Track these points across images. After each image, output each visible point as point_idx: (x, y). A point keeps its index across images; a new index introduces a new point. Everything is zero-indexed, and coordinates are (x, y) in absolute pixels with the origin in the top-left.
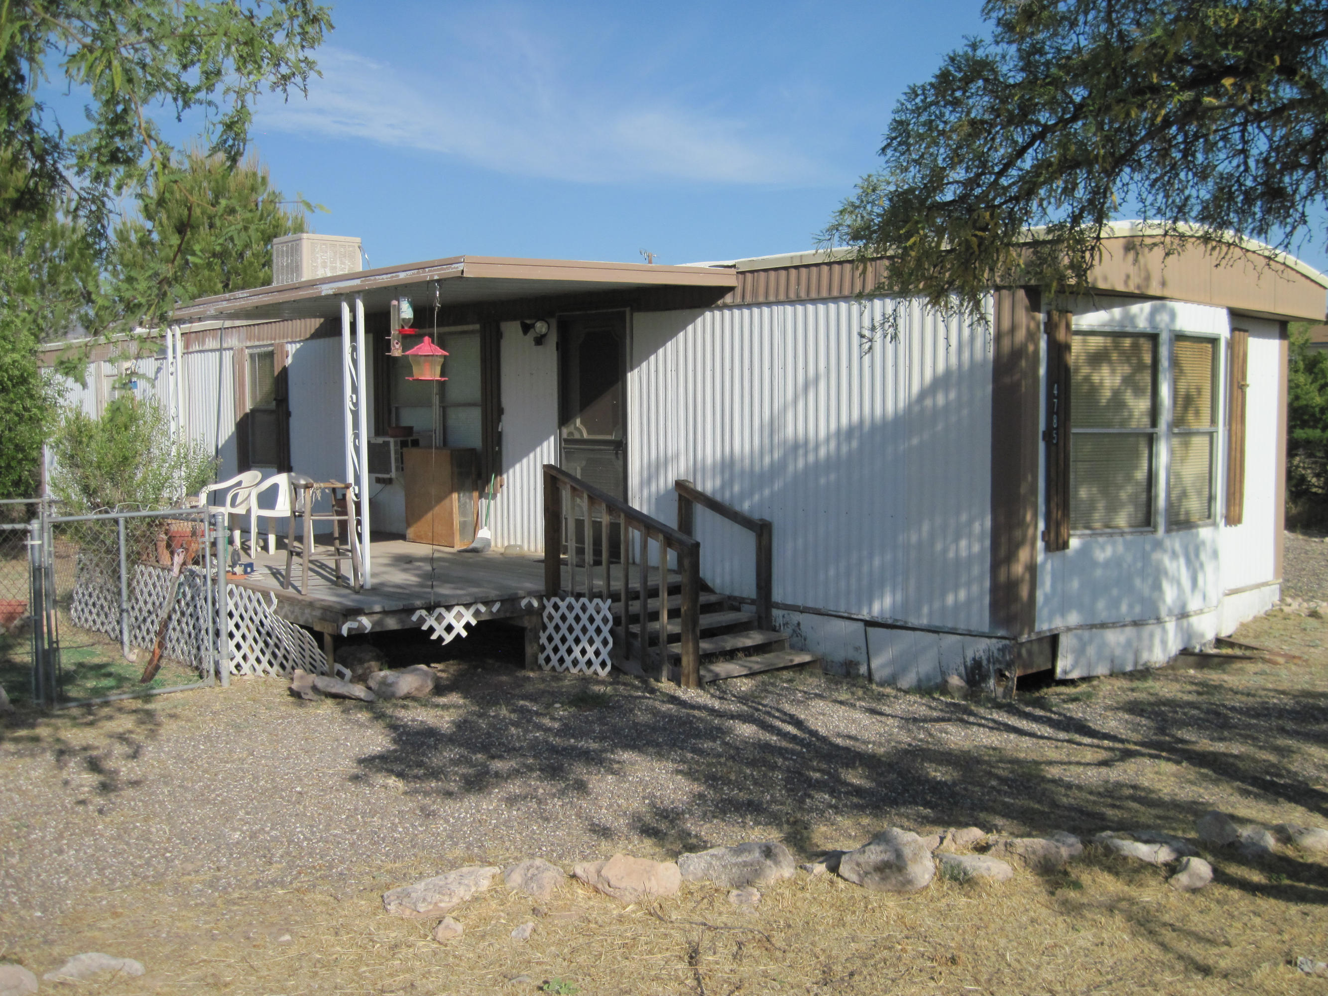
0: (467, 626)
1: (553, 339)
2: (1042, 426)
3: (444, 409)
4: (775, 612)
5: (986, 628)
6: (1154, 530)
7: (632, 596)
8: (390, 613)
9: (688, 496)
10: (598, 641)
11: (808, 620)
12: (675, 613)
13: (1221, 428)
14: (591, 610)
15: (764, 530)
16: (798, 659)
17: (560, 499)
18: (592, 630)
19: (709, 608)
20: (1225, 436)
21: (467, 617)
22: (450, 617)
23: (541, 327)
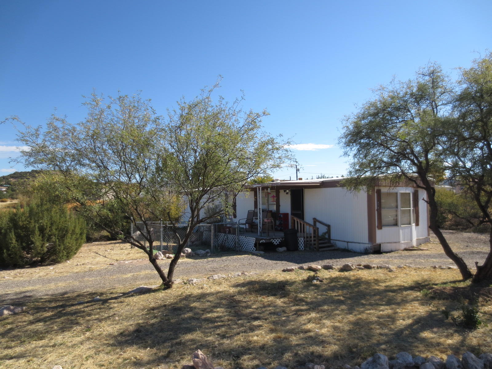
0: (279, 242)
1: (290, 193)
2: (376, 208)
3: (268, 205)
4: (331, 241)
5: (368, 242)
6: (398, 226)
7: (307, 237)
8: (268, 239)
9: (315, 220)
10: (301, 245)
11: (337, 242)
12: (314, 240)
13: (412, 208)
14: (300, 239)
15: (329, 226)
16: (336, 248)
17: (295, 220)
18: (300, 243)
19: (320, 240)
20: (413, 210)
21: (279, 240)
22: (276, 241)
23: (287, 191)
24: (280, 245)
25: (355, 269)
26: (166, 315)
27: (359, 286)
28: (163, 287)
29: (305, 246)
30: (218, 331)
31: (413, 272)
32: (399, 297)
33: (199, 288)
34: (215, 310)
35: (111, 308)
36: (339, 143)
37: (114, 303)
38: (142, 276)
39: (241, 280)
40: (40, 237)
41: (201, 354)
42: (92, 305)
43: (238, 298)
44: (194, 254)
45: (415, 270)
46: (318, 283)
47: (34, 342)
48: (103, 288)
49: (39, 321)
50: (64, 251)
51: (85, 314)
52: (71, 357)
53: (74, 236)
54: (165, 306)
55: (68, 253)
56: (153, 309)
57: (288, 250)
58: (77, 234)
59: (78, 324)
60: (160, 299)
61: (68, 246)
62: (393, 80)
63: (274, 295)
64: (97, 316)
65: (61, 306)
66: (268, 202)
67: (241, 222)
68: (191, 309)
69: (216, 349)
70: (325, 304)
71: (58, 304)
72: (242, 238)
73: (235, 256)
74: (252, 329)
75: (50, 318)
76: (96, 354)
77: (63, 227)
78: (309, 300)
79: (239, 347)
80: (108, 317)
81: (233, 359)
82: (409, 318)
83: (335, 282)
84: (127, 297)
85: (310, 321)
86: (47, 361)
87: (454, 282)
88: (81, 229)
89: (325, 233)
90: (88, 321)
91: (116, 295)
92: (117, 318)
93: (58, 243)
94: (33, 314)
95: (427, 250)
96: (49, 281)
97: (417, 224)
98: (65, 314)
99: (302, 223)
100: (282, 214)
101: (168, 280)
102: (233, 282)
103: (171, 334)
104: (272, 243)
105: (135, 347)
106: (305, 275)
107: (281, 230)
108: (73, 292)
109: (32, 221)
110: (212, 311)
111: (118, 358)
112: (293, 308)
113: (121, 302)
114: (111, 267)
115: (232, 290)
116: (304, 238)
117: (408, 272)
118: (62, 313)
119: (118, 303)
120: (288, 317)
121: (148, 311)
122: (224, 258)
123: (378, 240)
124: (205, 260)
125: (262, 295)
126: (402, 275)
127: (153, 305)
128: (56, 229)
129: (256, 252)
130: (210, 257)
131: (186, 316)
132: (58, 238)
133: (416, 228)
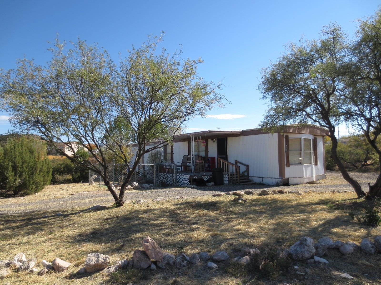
0: (208, 178)
1: (216, 141)
2: (285, 150)
3: (199, 152)
4: (250, 178)
5: (278, 177)
6: (302, 165)
7: (231, 175)
8: (199, 176)
9: (237, 162)
10: (226, 180)
11: (254, 178)
12: (237, 177)
13: (312, 151)
14: (225, 176)
15: (247, 166)
16: (253, 183)
17: (221, 161)
18: (225, 179)
19: (241, 177)
20: (313, 152)
21: (209, 177)
22: (206, 177)
23: (214, 140)
24: (209, 181)
25: (271, 194)
26: (118, 223)
27: (276, 203)
28: (115, 205)
29: (229, 181)
30: (163, 232)
31: (317, 195)
32: (309, 209)
33: (145, 206)
34: (159, 219)
35: (71, 220)
36: (259, 89)
37: (74, 216)
38: (98, 201)
39: (180, 201)
40: (13, 173)
41: (151, 240)
42: (54, 218)
43: (178, 211)
44: (140, 187)
45: (318, 193)
46: (243, 202)
47: (2, 242)
48: (66, 208)
49: (8, 228)
50: (33, 185)
51: (48, 224)
52: (34, 251)
53: (41, 174)
54: (117, 217)
55: (37, 187)
56: (107, 219)
57: (216, 184)
58: (44, 171)
59: (42, 230)
60: (113, 213)
61: (36, 181)
62: (302, 39)
63: (208, 209)
64: (59, 225)
65: (28, 219)
66: (199, 150)
67: (178, 164)
68: (139, 219)
69: (162, 243)
70: (251, 214)
71: (26, 218)
72: (179, 175)
73: (173, 189)
74: (192, 230)
75: (18, 227)
76: (56, 249)
77: (32, 165)
78: (237, 212)
79: (182, 242)
80: (69, 225)
81: (178, 250)
82: (320, 220)
83: (256, 201)
84: (85, 213)
85: (239, 224)
86: (12, 254)
87: (352, 199)
88: (47, 168)
89: (245, 172)
90: (51, 228)
91: (76, 212)
92: (76, 226)
93: (28, 178)
94: (3, 225)
95: (325, 183)
96: (20, 205)
97: (316, 164)
98: (31, 224)
99: (226, 163)
100: (210, 158)
101: (119, 199)
102: (173, 202)
103: (123, 235)
104: (203, 180)
105: (91, 243)
106: (232, 198)
107: (209, 171)
108: (39, 211)
109: (7, 160)
110: (156, 220)
111: (76, 251)
112: (225, 217)
113: (80, 216)
114: (72, 196)
115: (173, 207)
116: (228, 175)
117: (313, 195)
118: (29, 224)
119: (77, 216)
120: (221, 222)
121: (103, 220)
122: (165, 190)
123: (287, 176)
124: (150, 191)
125: (197, 209)
126: (309, 197)
127: (107, 217)
128: (26, 168)
129: (190, 185)
130: (153, 189)
131: (135, 223)
132: (28, 175)
133: (315, 167)
